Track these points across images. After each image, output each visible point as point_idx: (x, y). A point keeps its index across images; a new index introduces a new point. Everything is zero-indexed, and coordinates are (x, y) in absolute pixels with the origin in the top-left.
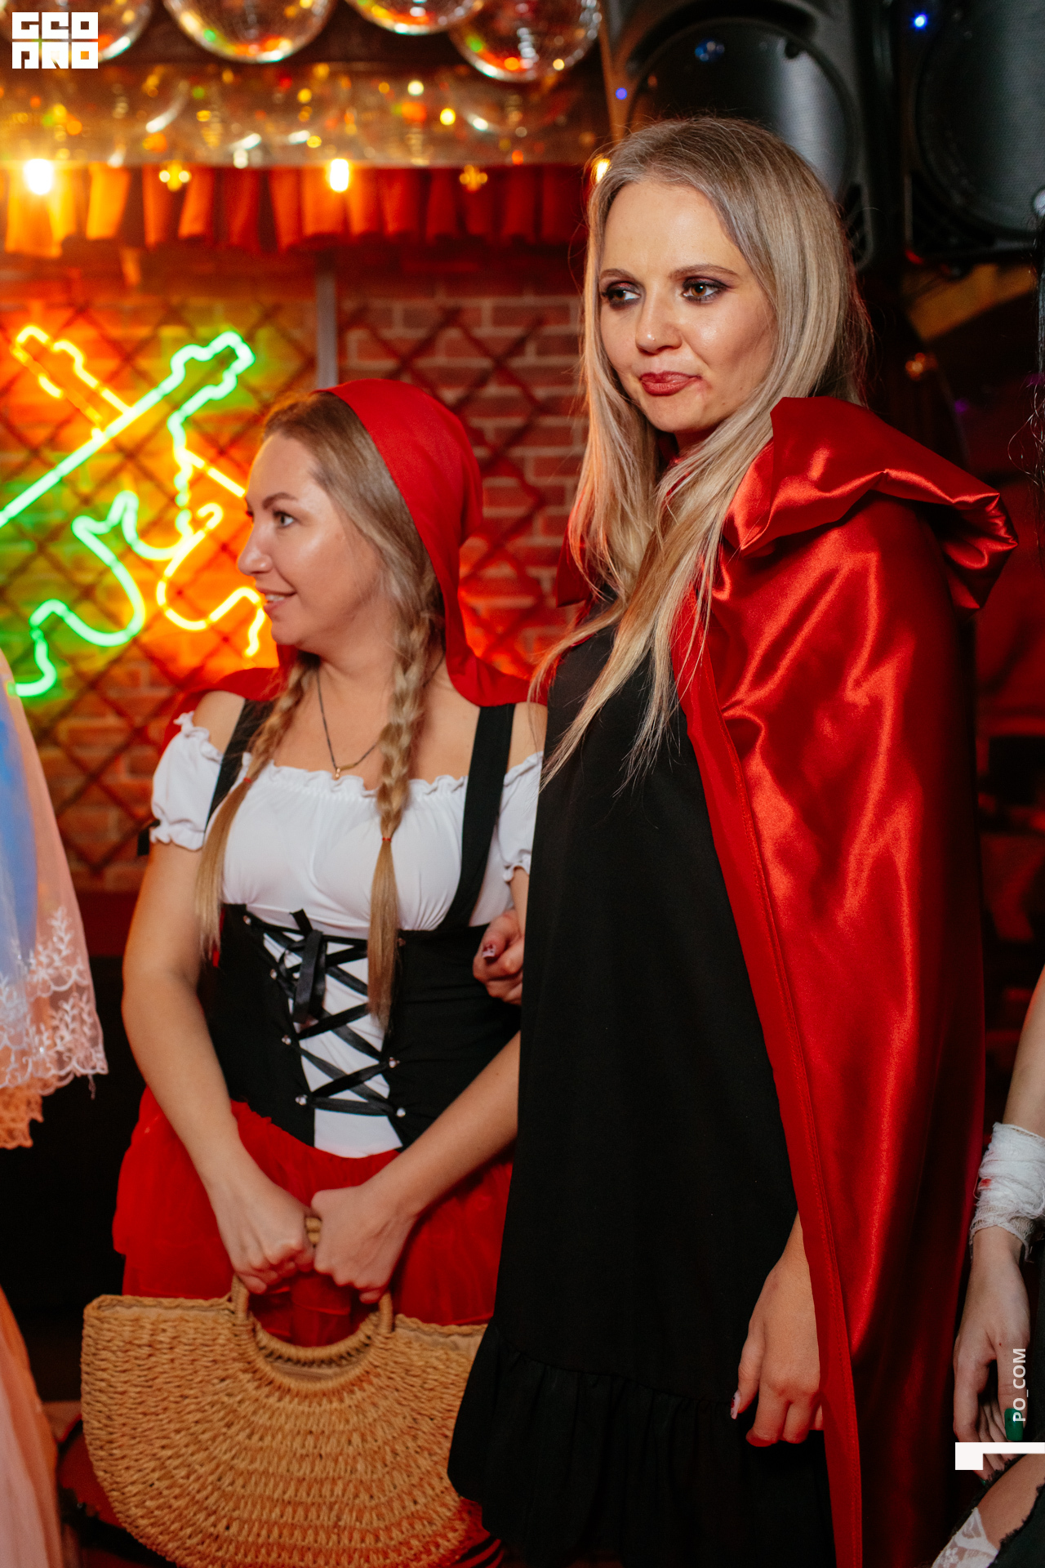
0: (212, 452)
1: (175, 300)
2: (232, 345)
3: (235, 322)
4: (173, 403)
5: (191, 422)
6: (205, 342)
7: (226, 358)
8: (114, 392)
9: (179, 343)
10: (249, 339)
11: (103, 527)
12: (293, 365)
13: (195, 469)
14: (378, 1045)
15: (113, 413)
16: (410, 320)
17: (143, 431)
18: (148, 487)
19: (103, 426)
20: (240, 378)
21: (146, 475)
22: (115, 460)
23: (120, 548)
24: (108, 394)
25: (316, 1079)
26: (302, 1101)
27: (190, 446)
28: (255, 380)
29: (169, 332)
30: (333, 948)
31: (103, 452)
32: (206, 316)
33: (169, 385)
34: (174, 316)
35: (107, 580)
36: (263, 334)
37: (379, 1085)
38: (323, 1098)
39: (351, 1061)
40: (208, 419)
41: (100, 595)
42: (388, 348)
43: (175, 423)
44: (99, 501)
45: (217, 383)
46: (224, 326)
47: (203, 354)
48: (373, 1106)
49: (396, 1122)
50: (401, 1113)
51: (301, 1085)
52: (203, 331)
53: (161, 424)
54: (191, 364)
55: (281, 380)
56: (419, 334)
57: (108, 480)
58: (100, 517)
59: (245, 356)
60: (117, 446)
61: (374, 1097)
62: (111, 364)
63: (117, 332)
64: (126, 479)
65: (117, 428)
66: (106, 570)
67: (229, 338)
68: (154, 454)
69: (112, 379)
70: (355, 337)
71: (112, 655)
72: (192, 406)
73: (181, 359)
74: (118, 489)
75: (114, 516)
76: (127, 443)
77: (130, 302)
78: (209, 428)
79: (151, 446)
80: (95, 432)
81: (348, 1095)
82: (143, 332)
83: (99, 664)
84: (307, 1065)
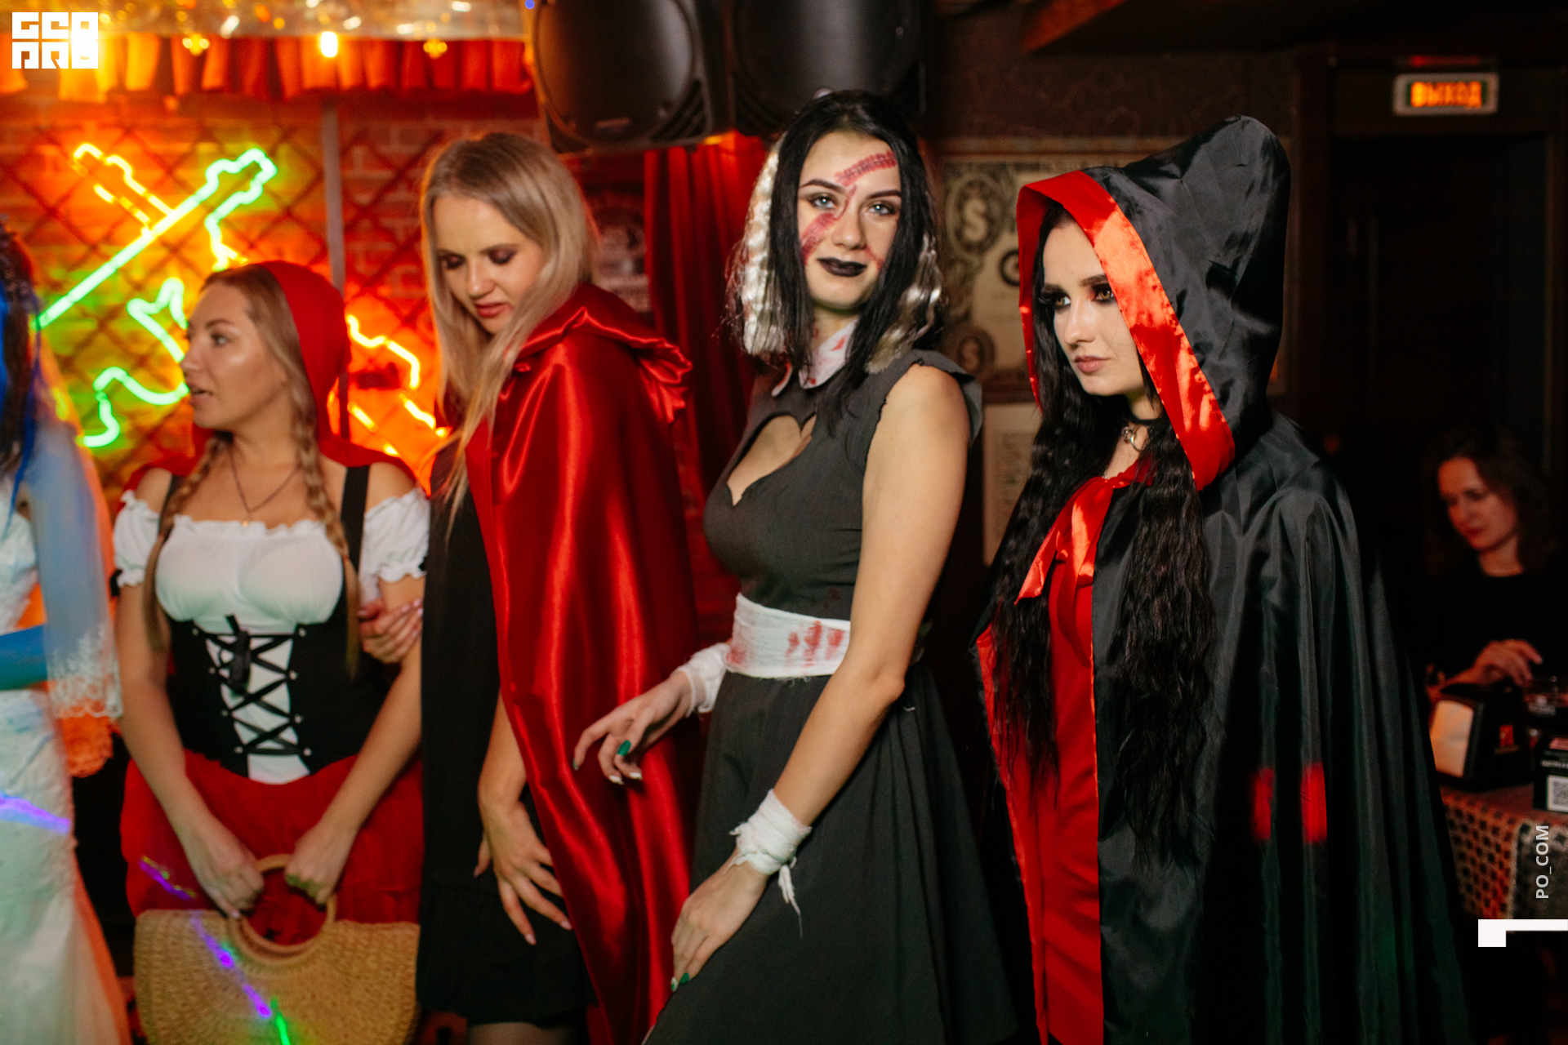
0: (244, 246)
1: (210, 121)
2: (257, 160)
3: (260, 141)
4: (209, 207)
5: (226, 223)
6: (233, 157)
7: (252, 170)
8: (161, 199)
9: (213, 157)
10: (272, 154)
11: (153, 308)
12: (309, 175)
13: (231, 260)
14: (286, 708)
15: (158, 215)
16: (405, 138)
17: (184, 230)
18: (190, 274)
19: (150, 225)
20: (265, 187)
21: (187, 265)
22: (162, 253)
23: (169, 324)
24: (154, 200)
25: (247, 736)
26: (239, 750)
27: (225, 242)
28: (277, 187)
29: (205, 148)
30: (255, 644)
31: (152, 247)
32: (235, 134)
33: (206, 191)
34: (206, 135)
35: (160, 351)
36: (284, 150)
37: (290, 736)
38: (252, 747)
39: (269, 722)
40: (239, 219)
41: (153, 362)
42: (385, 162)
43: (212, 224)
44: (150, 288)
45: (245, 190)
46: (251, 144)
47: (233, 167)
48: (288, 750)
49: (305, 759)
50: (307, 752)
51: (237, 740)
52: (231, 147)
53: (200, 225)
54: (223, 176)
55: (299, 187)
56: (410, 150)
57: (157, 270)
58: (151, 299)
59: (268, 169)
60: (162, 242)
61: (287, 744)
62: (157, 174)
63: (157, 147)
64: (172, 267)
65: (162, 227)
66: (157, 343)
67: (254, 154)
68: (196, 248)
69: (156, 187)
70: (359, 152)
71: (165, 411)
72: (226, 209)
73: (216, 171)
74: (166, 276)
75: (163, 298)
76: (172, 239)
77: (171, 122)
78: (240, 227)
79: (193, 241)
80: (144, 231)
81: (269, 744)
82: (182, 147)
83: (155, 419)
84: (239, 728)
